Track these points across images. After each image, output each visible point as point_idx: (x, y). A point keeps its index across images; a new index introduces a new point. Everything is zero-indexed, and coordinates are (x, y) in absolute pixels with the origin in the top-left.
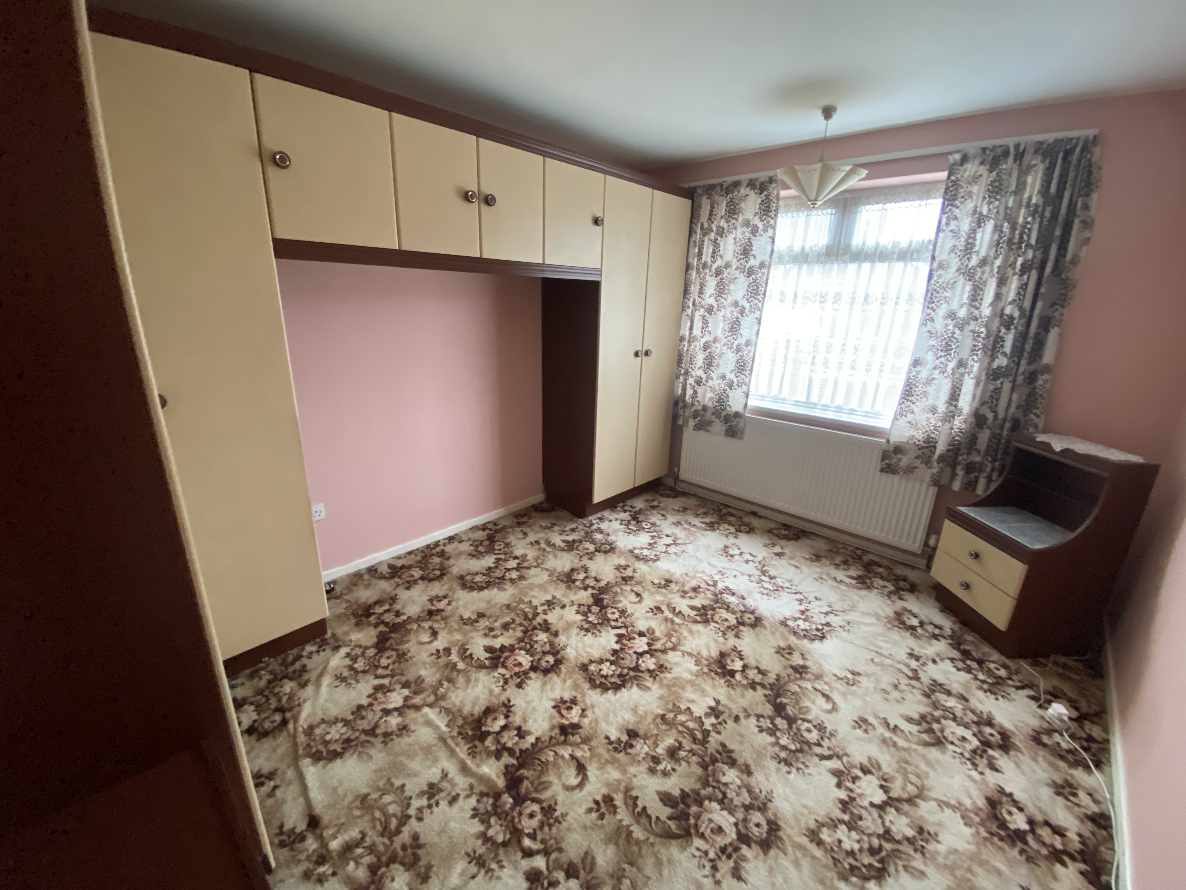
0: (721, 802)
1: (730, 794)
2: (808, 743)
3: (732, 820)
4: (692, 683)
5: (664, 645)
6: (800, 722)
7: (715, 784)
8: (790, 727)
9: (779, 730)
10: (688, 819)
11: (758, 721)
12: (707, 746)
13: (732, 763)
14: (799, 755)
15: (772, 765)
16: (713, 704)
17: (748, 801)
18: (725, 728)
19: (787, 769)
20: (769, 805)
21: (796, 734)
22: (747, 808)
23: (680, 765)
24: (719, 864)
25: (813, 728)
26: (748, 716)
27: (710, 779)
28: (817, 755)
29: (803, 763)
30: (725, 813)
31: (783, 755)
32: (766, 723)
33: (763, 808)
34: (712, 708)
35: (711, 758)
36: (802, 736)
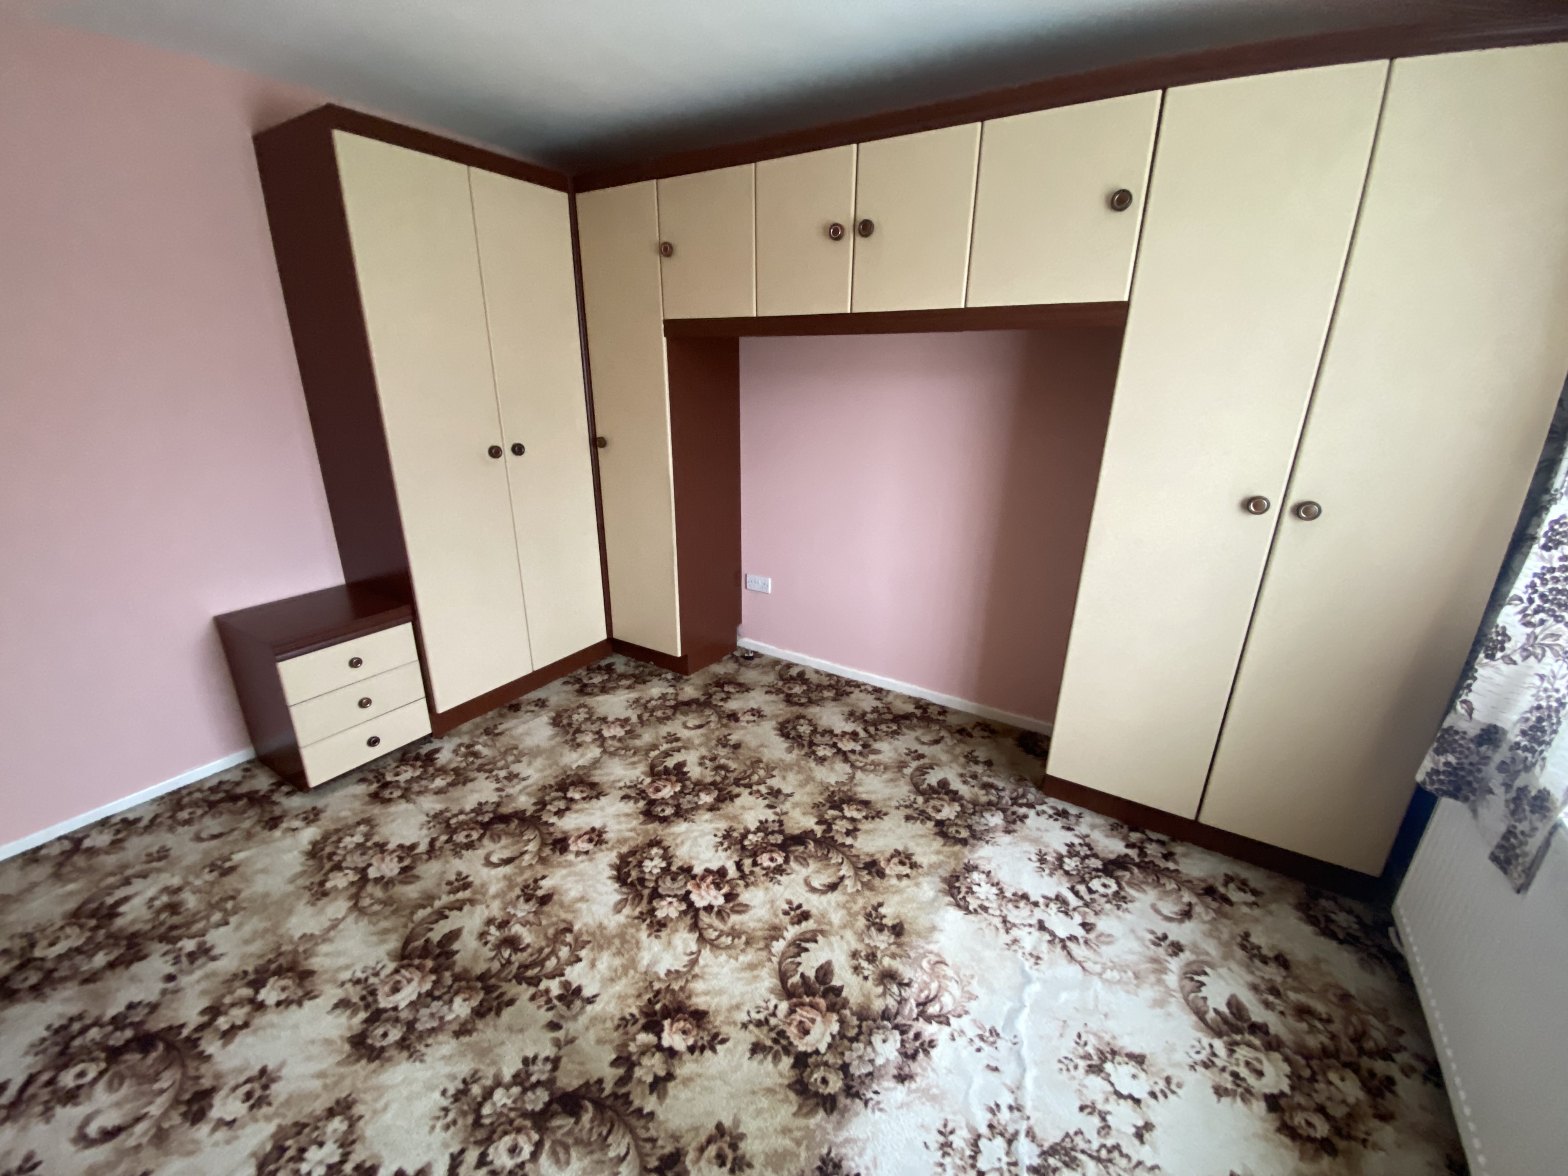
0: (429, 994)
1: (436, 1005)
2: (488, 1141)
3: (402, 1005)
4: (633, 963)
5: (710, 926)
6: (536, 1137)
7: (455, 986)
8: (525, 1115)
9: (525, 1091)
10: (420, 957)
11: (547, 1059)
12: (514, 981)
13: (479, 1013)
14: (470, 1119)
15: (464, 1068)
16: (587, 993)
17: (419, 1027)
18: (539, 1007)
19: (451, 1091)
20: (405, 1054)
21: (511, 1122)
22: (410, 1025)
23: (491, 950)
24: (359, 987)
25: (519, 1160)
26: (557, 1043)
27: (463, 984)
28: (462, 1151)
29: (454, 1122)
30: (414, 997)
31: (476, 1090)
32: (540, 1072)
33: (403, 1044)
34: (579, 990)
35: (493, 986)
36: (506, 1133)
